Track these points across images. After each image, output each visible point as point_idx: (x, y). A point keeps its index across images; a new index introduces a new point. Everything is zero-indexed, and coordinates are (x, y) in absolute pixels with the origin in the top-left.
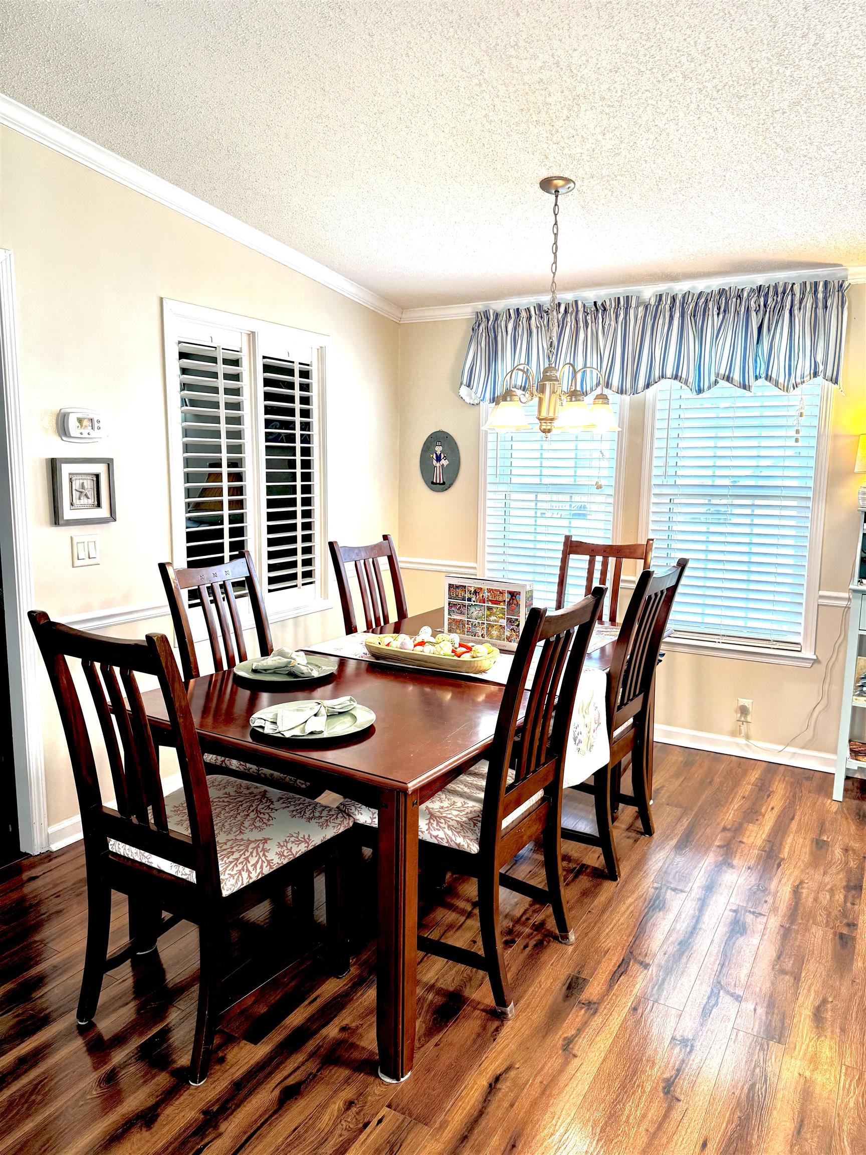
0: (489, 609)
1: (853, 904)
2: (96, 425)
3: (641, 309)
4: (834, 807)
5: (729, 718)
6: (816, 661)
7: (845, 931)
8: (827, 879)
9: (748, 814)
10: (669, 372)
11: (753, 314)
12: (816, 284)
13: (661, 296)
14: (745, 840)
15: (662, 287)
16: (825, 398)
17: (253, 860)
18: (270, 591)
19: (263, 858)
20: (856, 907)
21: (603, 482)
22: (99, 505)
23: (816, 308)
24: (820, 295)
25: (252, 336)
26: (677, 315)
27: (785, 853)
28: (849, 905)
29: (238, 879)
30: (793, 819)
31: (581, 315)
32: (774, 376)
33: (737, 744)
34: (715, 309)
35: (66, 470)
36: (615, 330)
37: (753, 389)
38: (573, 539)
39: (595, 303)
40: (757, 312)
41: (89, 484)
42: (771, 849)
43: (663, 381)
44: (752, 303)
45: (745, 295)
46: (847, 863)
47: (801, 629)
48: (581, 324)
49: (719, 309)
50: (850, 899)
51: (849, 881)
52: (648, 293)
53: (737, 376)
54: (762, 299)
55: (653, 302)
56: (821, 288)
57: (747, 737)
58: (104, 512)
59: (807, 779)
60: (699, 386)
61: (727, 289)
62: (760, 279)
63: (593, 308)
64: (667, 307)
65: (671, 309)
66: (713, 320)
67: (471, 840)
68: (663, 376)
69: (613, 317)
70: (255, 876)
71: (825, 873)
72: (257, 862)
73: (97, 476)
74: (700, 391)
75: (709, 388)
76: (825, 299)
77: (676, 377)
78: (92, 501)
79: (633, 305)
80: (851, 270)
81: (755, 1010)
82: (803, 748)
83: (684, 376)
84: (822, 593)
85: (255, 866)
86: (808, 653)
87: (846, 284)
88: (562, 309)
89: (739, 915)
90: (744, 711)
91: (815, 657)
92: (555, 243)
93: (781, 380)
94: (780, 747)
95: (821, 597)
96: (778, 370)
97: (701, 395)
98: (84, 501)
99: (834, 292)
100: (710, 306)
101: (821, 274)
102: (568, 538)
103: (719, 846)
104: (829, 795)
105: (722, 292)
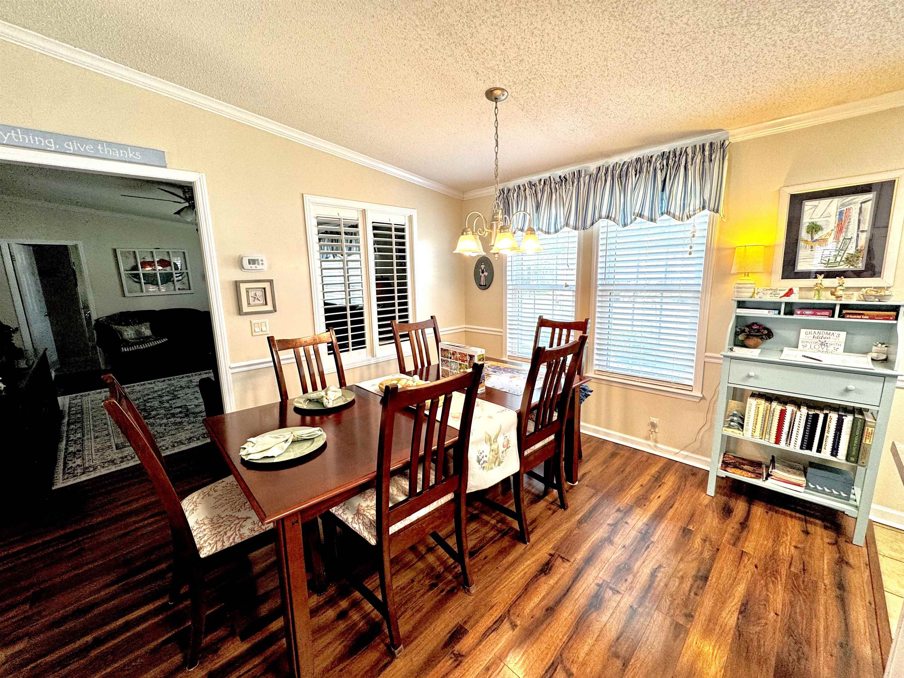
0: (460, 365)
1: (696, 594)
2: (260, 262)
3: (587, 177)
4: (706, 501)
5: (645, 429)
6: (703, 398)
7: (681, 621)
8: (682, 566)
9: (640, 500)
10: (604, 214)
11: (659, 172)
12: (704, 145)
13: (600, 168)
14: (629, 521)
15: (601, 163)
16: (711, 223)
18: (380, 345)
20: (698, 598)
22: (266, 304)
23: (704, 162)
24: (707, 153)
25: (364, 212)
26: (609, 178)
27: (655, 538)
28: (692, 594)
30: (671, 507)
31: (553, 185)
32: (672, 211)
34: (633, 171)
36: (572, 193)
37: (657, 221)
39: (560, 177)
40: (661, 170)
41: (259, 293)
42: (647, 532)
43: (601, 220)
44: (658, 164)
45: (654, 159)
46: (701, 553)
47: (692, 377)
48: (553, 191)
49: (636, 171)
50: (694, 590)
51: (699, 571)
52: (592, 167)
53: (647, 213)
54: (665, 162)
55: (595, 172)
56: (707, 148)
57: (656, 441)
58: (269, 307)
59: (694, 474)
60: (624, 221)
61: (641, 157)
62: (666, 148)
63: (559, 180)
64: (603, 174)
65: (605, 175)
66: (632, 179)
67: (372, 535)
68: (600, 218)
69: (571, 184)
70: (227, 545)
71: (682, 559)
72: (232, 535)
73: (264, 289)
74: (625, 225)
75: (631, 223)
76: (711, 155)
77: (608, 217)
78: (262, 301)
79: (583, 175)
80: (731, 132)
82: (693, 452)
83: (613, 216)
84: (707, 354)
86: (697, 393)
87: (727, 143)
88: (542, 183)
89: (601, 589)
90: (653, 425)
91: (701, 396)
92: (496, 133)
94: (677, 451)
95: (706, 356)
96: (675, 207)
97: (626, 228)
98: (257, 302)
99: (717, 149)
100: (630, 170)
101: (707, 139)
102: (541, 318)
103: (609, 524)
104: (705, 490)
105: (638, 160)
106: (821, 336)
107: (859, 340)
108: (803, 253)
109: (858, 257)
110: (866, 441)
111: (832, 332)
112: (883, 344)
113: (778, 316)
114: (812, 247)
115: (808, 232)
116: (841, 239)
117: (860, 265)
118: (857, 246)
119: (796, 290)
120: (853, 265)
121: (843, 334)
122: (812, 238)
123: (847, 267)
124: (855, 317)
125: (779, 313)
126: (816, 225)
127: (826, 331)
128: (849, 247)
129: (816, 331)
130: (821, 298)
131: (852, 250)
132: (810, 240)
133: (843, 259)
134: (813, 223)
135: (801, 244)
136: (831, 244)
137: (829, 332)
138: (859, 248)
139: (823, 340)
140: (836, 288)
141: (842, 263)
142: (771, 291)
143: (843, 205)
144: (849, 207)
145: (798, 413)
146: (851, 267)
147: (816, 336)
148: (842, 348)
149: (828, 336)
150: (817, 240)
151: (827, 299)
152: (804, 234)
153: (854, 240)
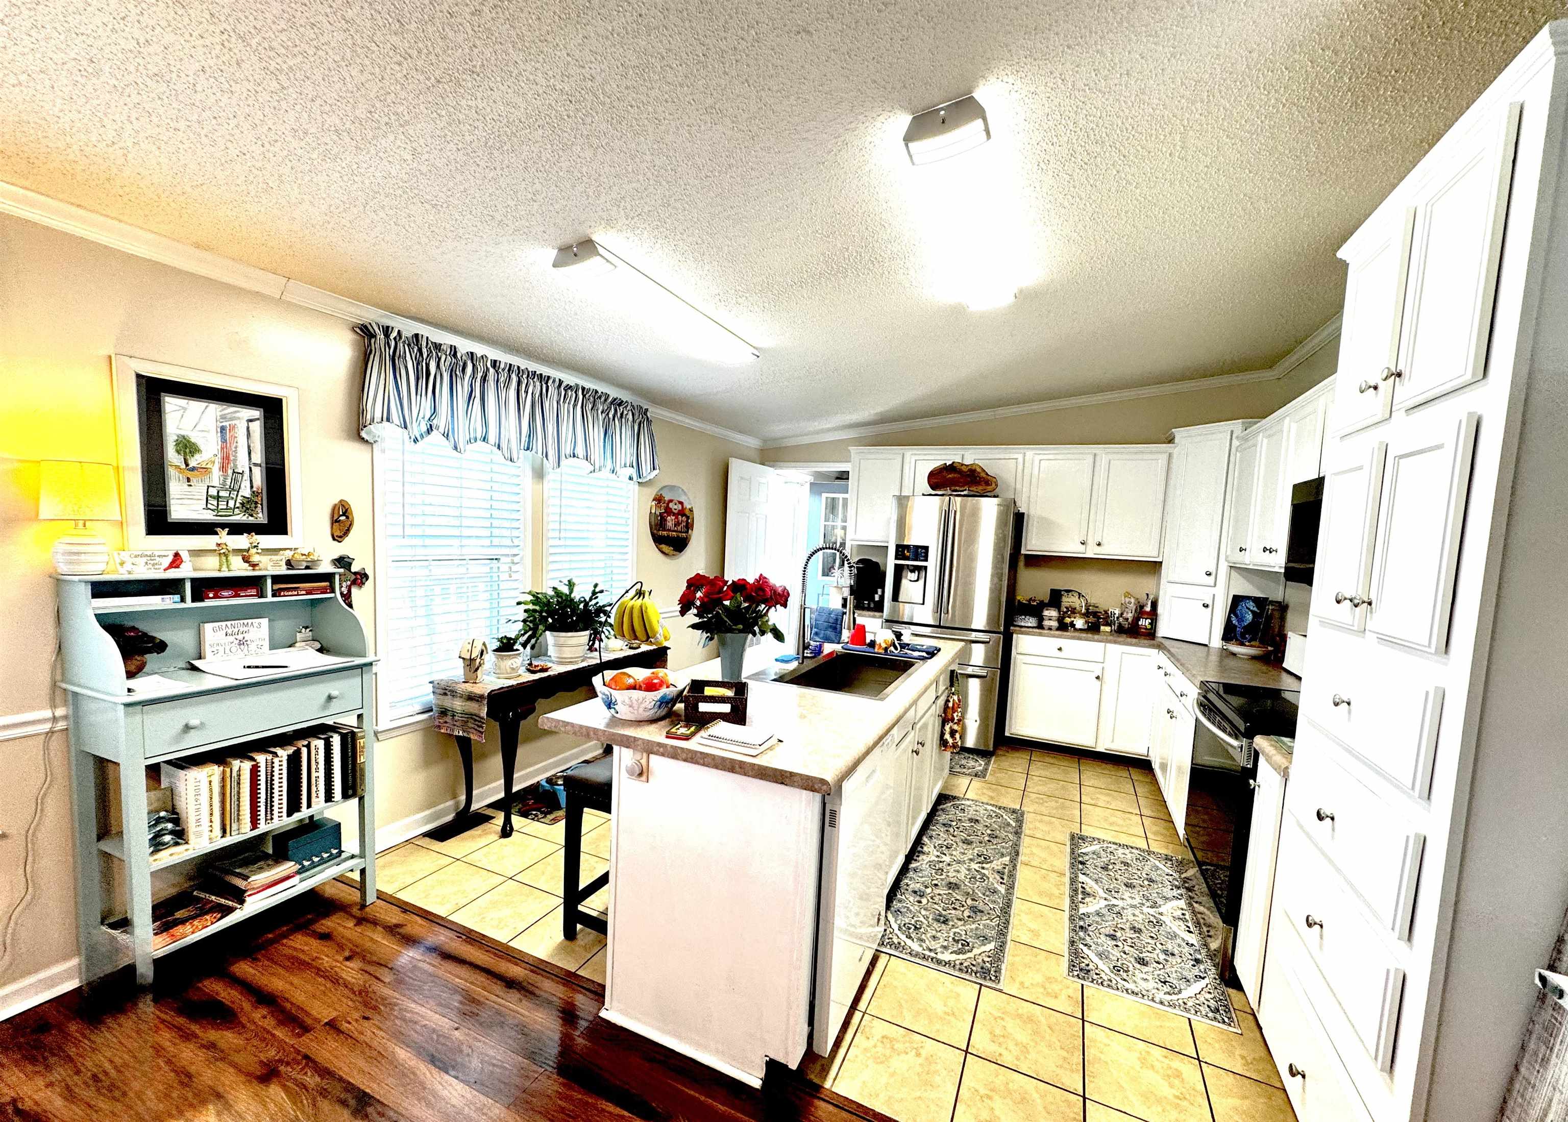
106: (236, 630)
107: (283, 626)
108: (175, 488)
109: (256, 503)
110: (361, 759)
111: (250, 621)
112: (306, 628)
113: (182, 605)
114: (189, 480)
115: (178, 452)
116: (230, 472)
117: (260, 515)
118: (252, 487)
119: (185, 555)
120: (252, 516)
121: (265, 622)
122: (187, 465)
123: (245, 518)
124: (290, 593)
125: (183, 600)
126: (188, 441)
127: (241, 622)
128: (242, 486)
129: (229, 623)
130: (232, 567)
131: (246, 492)
132: (183, 466)
133: (238, 505)
134: (184, 437)
135: (171, 472)
136: (216, 477)
137: (245, 621)
138: (254, 489)
139: (240, 637)
140: (248, 550)
141: (237, 511)
142: (145, 559)
143: (223, 417)
144: (233, 422)
145: (276, 760)
146: (251, 518)
147: (230, 631)
148: (266, 644)
149: (246, 629)
150: (193, 469)
151: (238, 568)
152: (172, 456)
153: (246, 476)
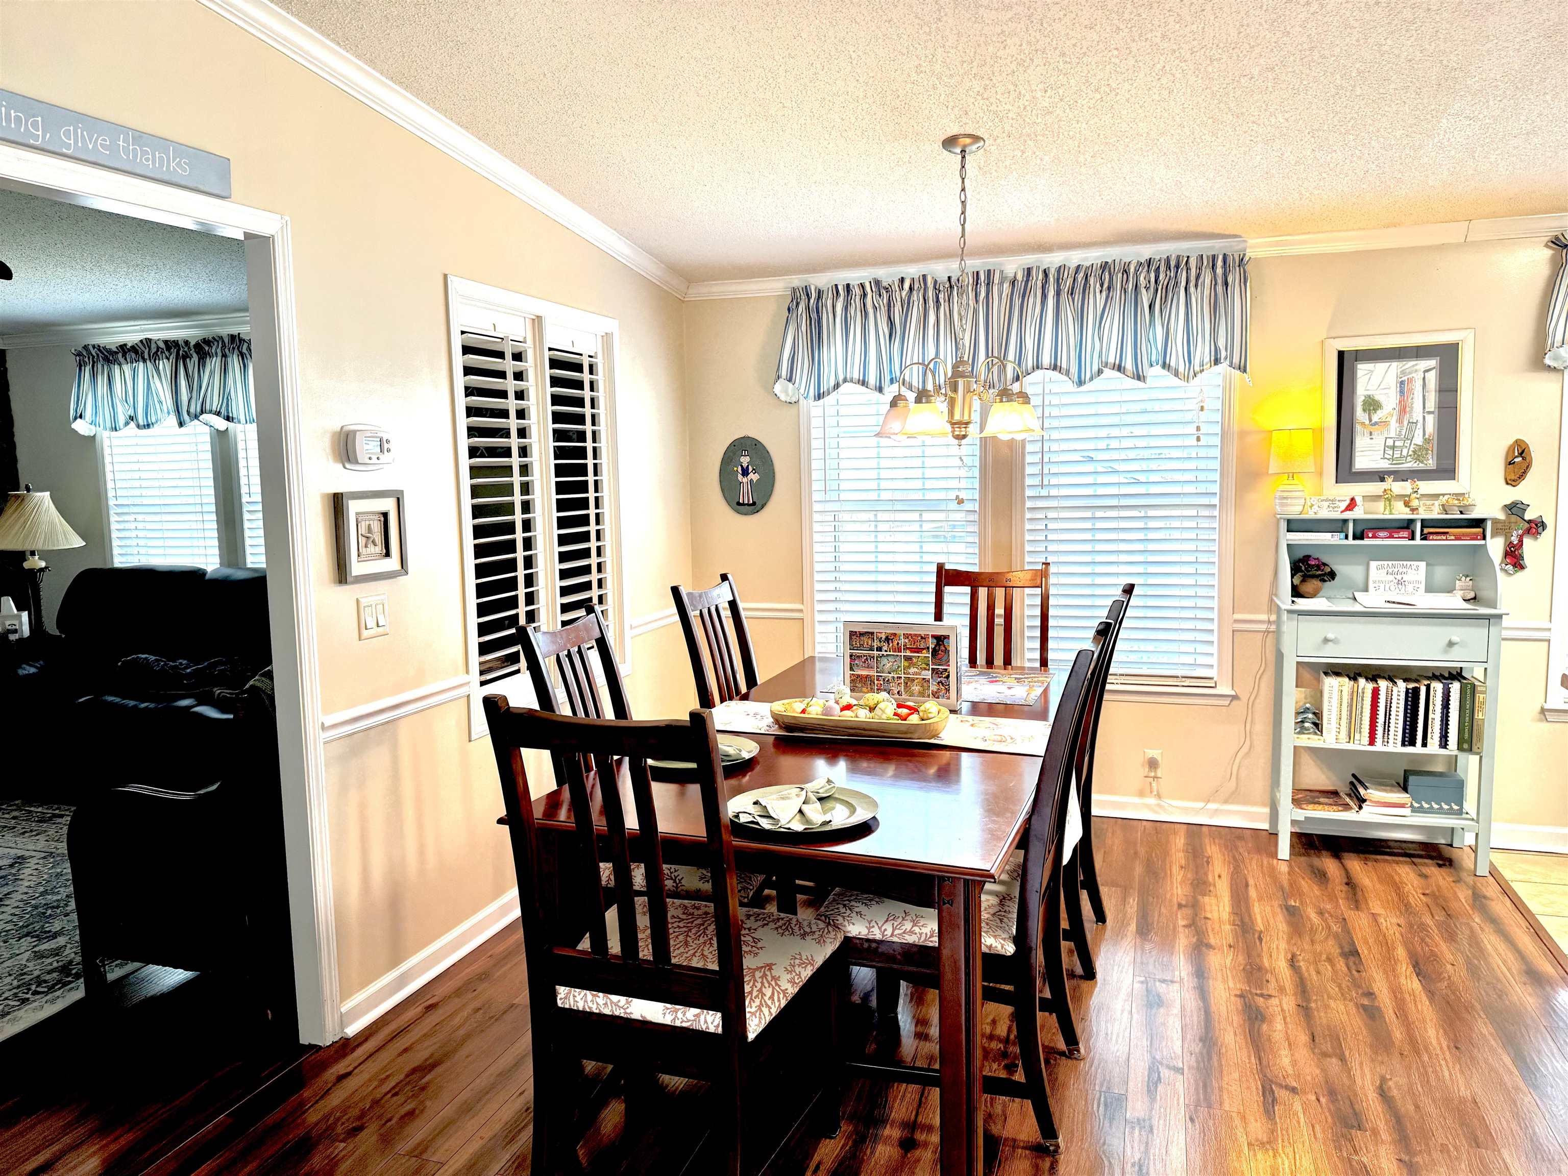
0: (908, 659)
1: (1359, 972)
2: (386, 446)
3: (1006, 285)
4: (1284, 868)
5: (1136, 774)
6: (1235, 698)
7: (1366, 1002)
8: (1318, 948)
9: (1197, 885)
10: (1046, 360)
11: (1144, 291)
12: (1214, 258)
13: (1029, 270)
14: (1209, 915)
15: (1029, 259)
16: (1228, 388)
17: (768, 992)
19: (777, 988)
20: (1364, 975)
21: (962, 495)
22: (388, 554)
23: (1216, 284)
24: (1219, 271)
25: (538, 322)
26: (1051, 293)
27: (1260, 926)
28: (1354, 973)
29: (760, 1018)
30: (1247, 885)
31: (930, 293)
32: (1173, 364)
33: (1148, 806)
34: (1098, 285)
35: (354, 507)
36: (975, 311)
37: (1148, 380)
38: (947, 567)
39: (949, 278)
40: (1147, 288)
41: (377, 527)
42: (1242, 920)
43: (1039, 373)
44: (1142, 278)
45: (1132, 270)
46: (1329, 928)
47: (1214, 661)
48: (931, 303)
49: (1102, 285)
50: (1353, 968)
51: (1341, 947)
52: (1013, 266)
53: (1129, 365)
54: (1153, 275)
55: (1019, 277)
56: (1220, 263)
57: (1159, 796)
58: (393, 563)
59: (1240, 838)
60: (1079, 377)
61: (1110, 261)
62: (1146, 251)
63: (947, 285)
64: (1039, 284)
65: (1043, 287)
66: (1097, 299)
67: (1004, 939)
68: (1038, 366)
69: (972, 295)
70: (775, 1011)
71: (1313, 942)
72: (773, 994)
73: (385, 515)
74: (1081, 383)
75: (1091, 379)
76: (1225, 275)
77: (1055, 368)
78: (379, 549)
79: (996, 281)
80: (1251, 242)
81: (1318, 1100)
82: (1226, 802)
83: (1064, 366)
84: (1237, 616)
85: (772, 997)
86: (1224, 689)
87: (1246, 258)
88: (907, 286)
89: (1247, 1000)
90: (1153, 764)
91: (1233, 693)
92: (963, 213)
93: (1181, 369)
94: (1200, 805)
95: (1236, 621)
96: (1177, 358)
97: (1083, 388)
98: (372, 549)
99: (1234, 267)
100: (1092, 282)
101: (1216, 246)
102: (940, 567)
103: (1184, 926)
104: (1274, 855)
105: (1105, 266)
106: (1396, 570)
107: (1441, 573)
108: (1361, 442)
109: (1427, 450)
110: (1479, 716)
111: (1409, 563)
112: (1467, 576)
113: (1345, 542)
114: (1371, 434)
115: (1364, 410)
116: (1406, 423)
117: (1430, 461)
118: (1424, 434)
119: (1359, 500)
120: (1422, 462)
121: (1422, 565)
122: (1370, 420)
123: (1415, 465)
124: (1439, 537)
125: (1347, 538)
126: (1373, 400)
127: (1401, 563)
128: (1416, 435)
129: (1390, 563)
130: (1393, 511)
131: (1418, 440)
132: (1367, 422)
133: (1410, 453)
134: (1369, 396)
135: (1358, 428)
136: (1394, 428)
137: (1405, 563)
138: (1427, 436)
139: (1399, 577)
140: (1409, 496)
141: (1409, 459)
142: (1327, 503)
143: (1403, 372)
144: (1411, 376)
145: (1395, 689)
146: (1421, 465)
147: (1390, 571)
148: (1422, 587)
149: (1405, 570)
150: (1376, 423)
151: (1401, 512)
152: (1360, 414)
153: (1420, 425)
